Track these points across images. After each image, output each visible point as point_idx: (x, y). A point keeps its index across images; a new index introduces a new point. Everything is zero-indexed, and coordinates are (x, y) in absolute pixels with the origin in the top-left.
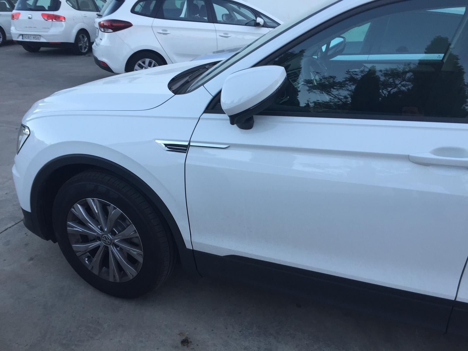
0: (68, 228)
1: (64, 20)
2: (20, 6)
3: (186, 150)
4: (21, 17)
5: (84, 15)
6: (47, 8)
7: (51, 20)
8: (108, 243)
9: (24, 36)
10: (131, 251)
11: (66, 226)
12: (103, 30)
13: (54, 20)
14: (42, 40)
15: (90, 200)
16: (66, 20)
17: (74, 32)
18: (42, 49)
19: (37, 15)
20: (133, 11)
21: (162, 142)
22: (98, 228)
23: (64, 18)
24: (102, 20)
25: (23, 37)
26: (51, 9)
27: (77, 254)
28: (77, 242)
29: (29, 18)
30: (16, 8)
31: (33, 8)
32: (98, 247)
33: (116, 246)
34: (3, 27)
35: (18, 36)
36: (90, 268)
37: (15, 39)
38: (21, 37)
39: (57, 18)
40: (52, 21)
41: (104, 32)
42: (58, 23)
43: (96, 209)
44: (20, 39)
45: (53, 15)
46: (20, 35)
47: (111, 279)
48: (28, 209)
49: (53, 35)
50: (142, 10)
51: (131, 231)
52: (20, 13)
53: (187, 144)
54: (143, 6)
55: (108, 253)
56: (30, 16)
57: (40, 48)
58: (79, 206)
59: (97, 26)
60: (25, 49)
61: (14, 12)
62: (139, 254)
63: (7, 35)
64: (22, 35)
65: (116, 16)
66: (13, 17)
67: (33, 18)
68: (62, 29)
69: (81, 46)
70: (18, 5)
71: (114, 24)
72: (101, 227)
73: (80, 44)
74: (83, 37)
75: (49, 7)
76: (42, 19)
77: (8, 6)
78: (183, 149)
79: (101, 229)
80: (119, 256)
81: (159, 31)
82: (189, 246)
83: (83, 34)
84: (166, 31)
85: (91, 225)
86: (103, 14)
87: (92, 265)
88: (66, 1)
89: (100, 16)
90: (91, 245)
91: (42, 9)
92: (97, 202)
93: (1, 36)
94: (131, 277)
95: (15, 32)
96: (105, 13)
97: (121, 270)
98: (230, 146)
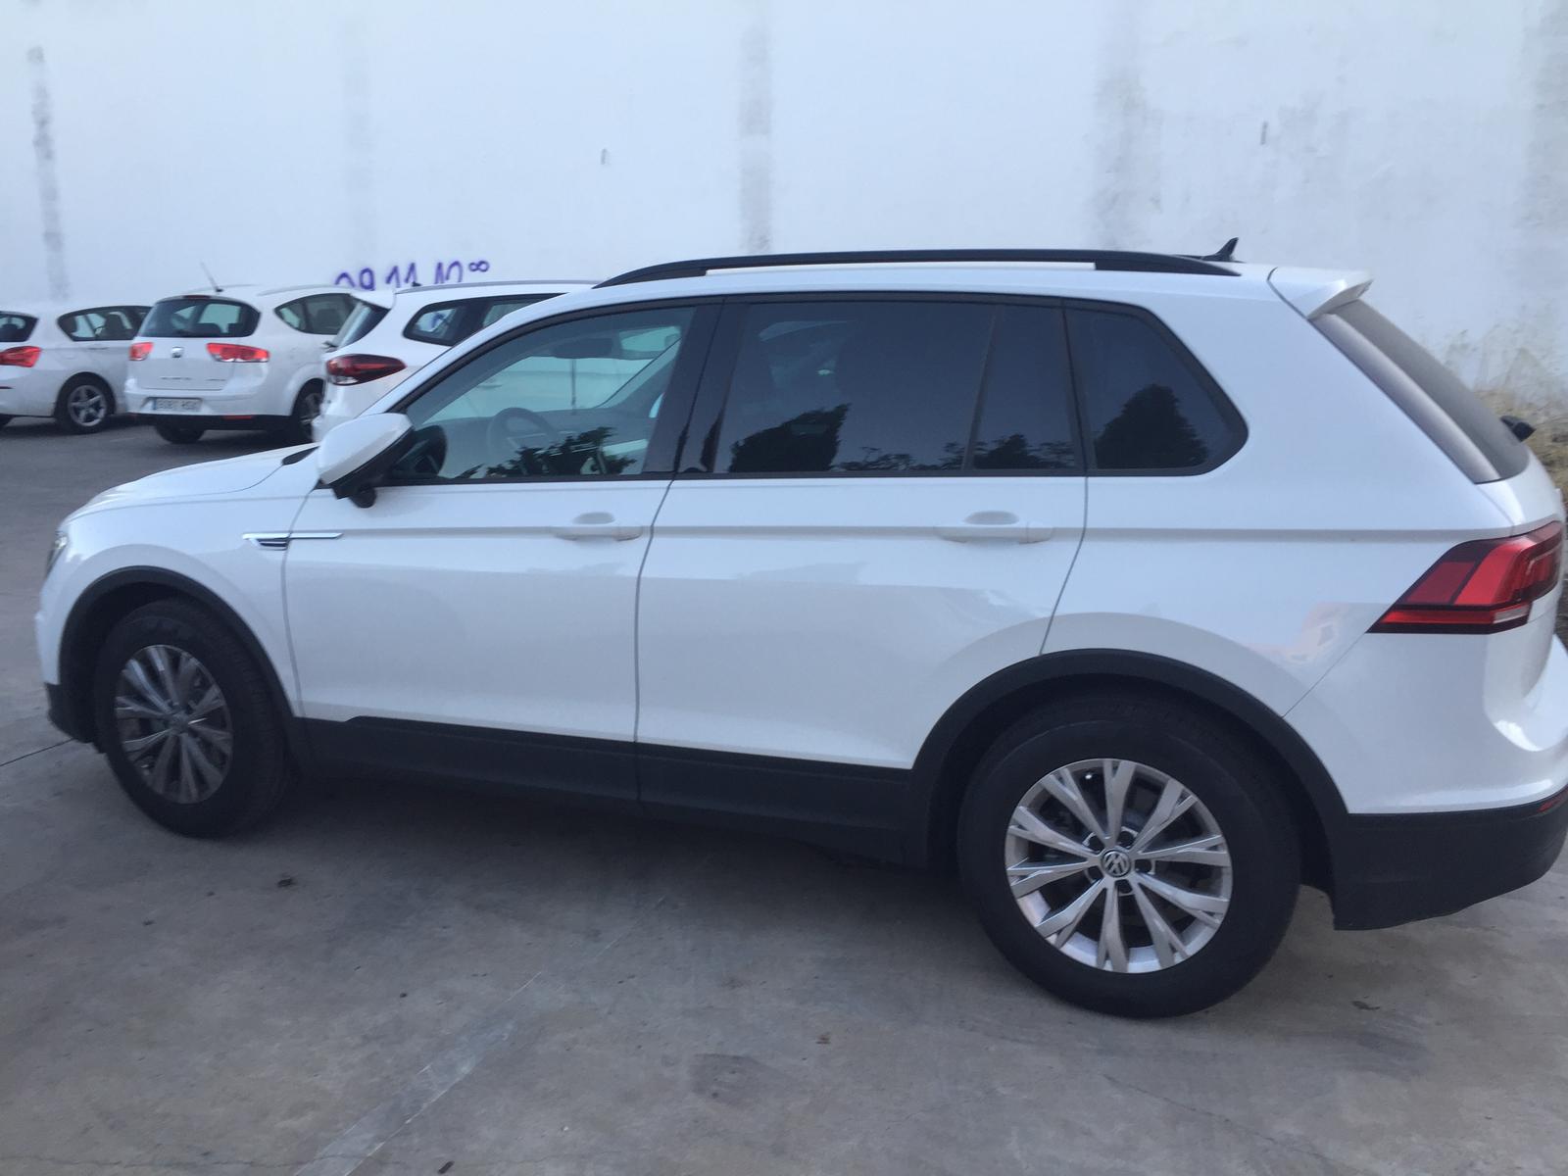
0: (118, 709)
1: (264, 360)
2: (153, 326)
3: (286, 545)
4: (152, 356)
6: (225, 330)
7: (232, 360)
8: (179, 728)
9: (158, 400)
10: (214, 737)
11: (113, 705)
12: (334, 381)
13: (239, 360)
14: (205, 411)
15: (153, 651)
16: (272, 358)
17: (293, 387)
18: (209, 434)
19: (196, 349)
20: (408, 332)
21: (253, 537)
22: (166, 703)
23: (267, 355)
24: (334, 356)
25: (155, 404)
26: (236, 331)
27: (131, 759)
28: (134, 736)
29: (177, 356)
30: (143, 329)
31: (187, 330)
32: (165, 739)
33: (193, 733)
34: (107, 379)
35: (141, 401)
36: (150, 784)
37: (134, 409)
38: (150, 404)
39: (248, 354)
40: (235, 361)
41: (337, 384)
42: (250, 365)
44: (148, 410)
45: (238, 346)
46: (149, 399)
47: (184, 799)
48: (54, 679)
49: (234, 398)
52: (152, 343)
53: (285, 536)
55: (180, 750)
56: (178, 351)
57: (201, 433)
58: (135, 663)
59: (326, 370)
60: (162, 437)
61: (138, 340)
62: (225, 740)
63: (119, 401)
64: (154, 399)
65: (366, 346)
66: (134, 353)
67: (186, 355)
68: (258, 382)
70: (150, 323)
71: (360, 366)
72: (170, 702)
73: (305, 418)
75: (231, 327)
76: (205, 356)
78: (283, 543)
79: (171, 705)
80: (197, 751)
82: (297, 713)
85: (155, 698)
86: (342, 340)
87: (153, 777)
88: (278, 311)
89: (333, 347)
90: (154, 738)
91: (212, 331)
92: (163, 652)
93: (103, 404)
94: (214, 789)
95: (136, 391)
96: (347, 338)
97: (200, 778)
98: (344, 534)
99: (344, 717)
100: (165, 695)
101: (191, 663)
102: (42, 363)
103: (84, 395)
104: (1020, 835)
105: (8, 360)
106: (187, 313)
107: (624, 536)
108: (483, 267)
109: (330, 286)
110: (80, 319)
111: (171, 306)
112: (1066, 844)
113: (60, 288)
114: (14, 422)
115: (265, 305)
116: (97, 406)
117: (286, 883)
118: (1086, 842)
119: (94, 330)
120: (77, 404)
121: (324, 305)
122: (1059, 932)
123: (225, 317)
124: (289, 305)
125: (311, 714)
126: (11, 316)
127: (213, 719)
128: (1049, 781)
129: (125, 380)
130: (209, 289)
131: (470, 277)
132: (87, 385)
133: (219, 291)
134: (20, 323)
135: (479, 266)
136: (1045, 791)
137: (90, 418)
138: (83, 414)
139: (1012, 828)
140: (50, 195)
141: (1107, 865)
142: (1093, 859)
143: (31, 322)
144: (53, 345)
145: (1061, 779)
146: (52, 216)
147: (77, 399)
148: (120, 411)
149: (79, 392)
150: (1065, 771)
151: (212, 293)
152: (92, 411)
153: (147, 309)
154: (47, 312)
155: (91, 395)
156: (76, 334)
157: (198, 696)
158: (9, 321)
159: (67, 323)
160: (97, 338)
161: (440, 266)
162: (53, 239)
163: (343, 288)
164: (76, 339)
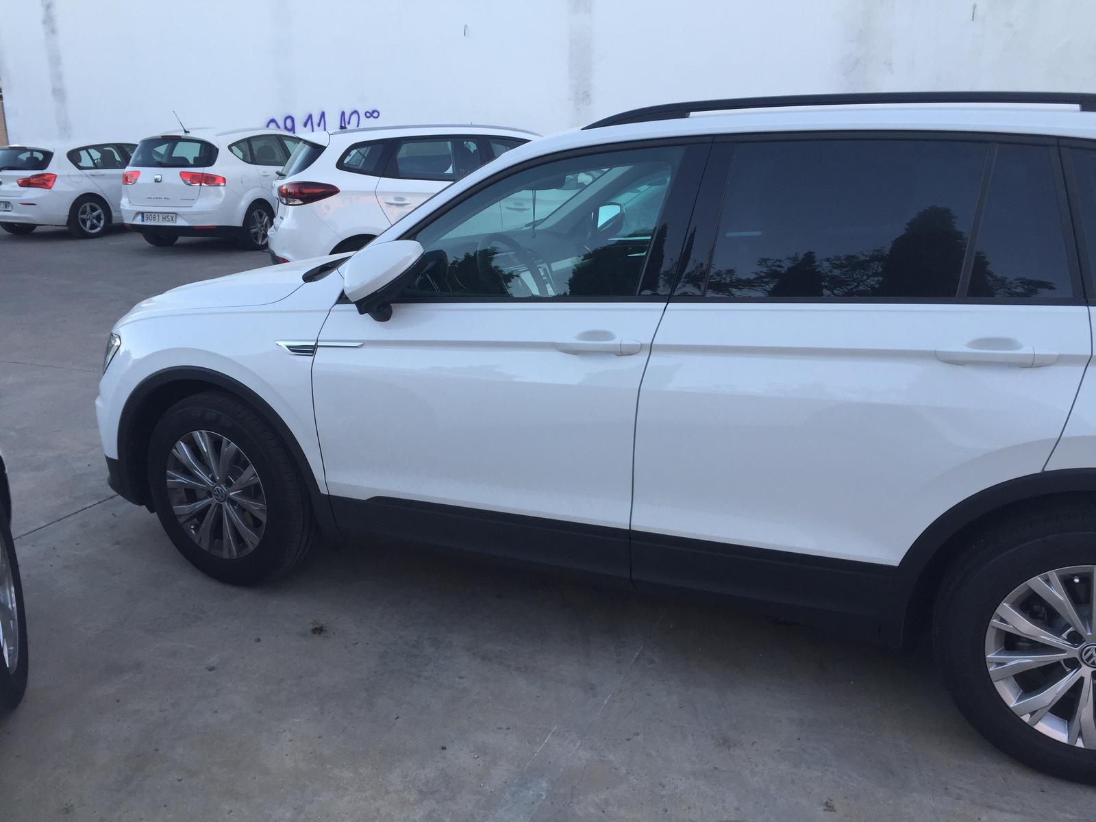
0: (168, 480)
1: (222, 184)
2: (139, 158)
3: (312, 352)
4: (140, 180)
5: (264, 172)
6: (191, 162)
7: (198, 184)
8: (221, 498)
9: (145, 215)
10: (251, 506)
11: (164, 477)
12: (285, 202)
13: (203, 184)
14: (180, 222)
15: (197, 434)
16: (227, 182)
17: (244, 205)
18: (181, 240)
19: (172, 176)
20: (341, 165)
21: (283, 344)
22: (209, 477)
23: (224, 180)
24: (284, 183)
25: (143, 217)
26: (200, 162)
27: (180, 520)
28: (181, 503)
29: (156, 181)
30: (132, 161)
31: (164, 162)
32: (209, 506)
33: (232, 502)
34: (106, 199)
35: (133, 215)
36: (196, 541)
37: (128, 221)
38: (140, 217)
39: (211, 180)
40: (201, 185)
41: (287, 204)
42: (212, 189)
43: (205, 447)
44: (138, 221)
45: (203, 174)
46: (138, 213)
47: (226, 555)
48: (114, 455)
49: (201, 213)
50: (365, 164)
51: (250, 474)
52: (139, 172)
53: (313, 344)
54: (366, 155)
55: (222, 516)
56: (158, 177)
57: (176, 238)
58: (182, 444)
59: (276, 194)
60: (148, 241)
61: (129, 169)
62: (262, 510)
63: (114, 214)
64: (143, 213)
65: (308, 175)
66: (126, 179)
67: (164, 180)
68: (220, 200)
69: (256, 233)
70: (137, 156)
71: (305, 190)
72: (212, 476)
73: (255, 228)
74: (261, 215)
75: (195, 159)
76: (179, 181)
77: (118, 158)
78: (310, 351)
79: (213, 479)
80: (236, 517)
81: (389, 201)
82: (323, 491)
83: (259, 210)
84: (402, 199)
85: (200, 473)
86: (288, 171)
87: (200, 536)
88: (230, 147)
89: (282, 175)
90: (199, 505)
91: (181, 162)
92: (206, 437)
93: (102, 217)
94: (251, 548)
95: (128, 207)
96: (292, 170)
97: (239, 539)
98: (364, 344)
99: (364, 496)
100: (208, 470)
101: (229, 447)
102: (58, 186)
103: (88, 209)
104: (999, 627)
105: (32, 183)
106: (162, 149)
107: (623, 352)
108: (375, 115)
109: (261, 129)
110: (83, 154)
111: (151, 143)
112: (1046, 637)
113: (65, 129)
114: (38, 229)
115: (222, 143)
116: (98, 218)
117: (318, 630)
118: (1065, 635)
119: (93, 160)
120: (84, 216)
121: (261, 143)
122: (1032, 714)
123: (191, 152)
124: (235, 144)
125: (334, 492)
126: (32, 151)
127: (251, 492)
128: (1036, 583)
129: (121, 199)
130: (180, 130)
131: (365, 123)
132: (90, 202)
133: (186, 132)
134: (40, 157)
135: (372, 114)
136: (1030, 589)
137: (93, 227)
138: (89, 223)
139: (994, 621)
140: (55, 60)
141: (1085, 658)
142: (1073, 652)
143: (48, 155)
144: (66, 173)
145: (1047, 581)
146: (58, 76)
147: (84, 213)
148: (115, 221)
149: (85, 207)
150: (1053, 574)
151: (182, 134)
152: (95, 221)
153: (133, 146)
154: (60, 149)
155: (93, 209)
156: (81, 164)
157: (237, 474)
158: (32, 154)
159: (74, 156)
160: (96, 167)
161: (343, 114)
162: (59, 93)
163: (273, 130)
164: (80, 168)
